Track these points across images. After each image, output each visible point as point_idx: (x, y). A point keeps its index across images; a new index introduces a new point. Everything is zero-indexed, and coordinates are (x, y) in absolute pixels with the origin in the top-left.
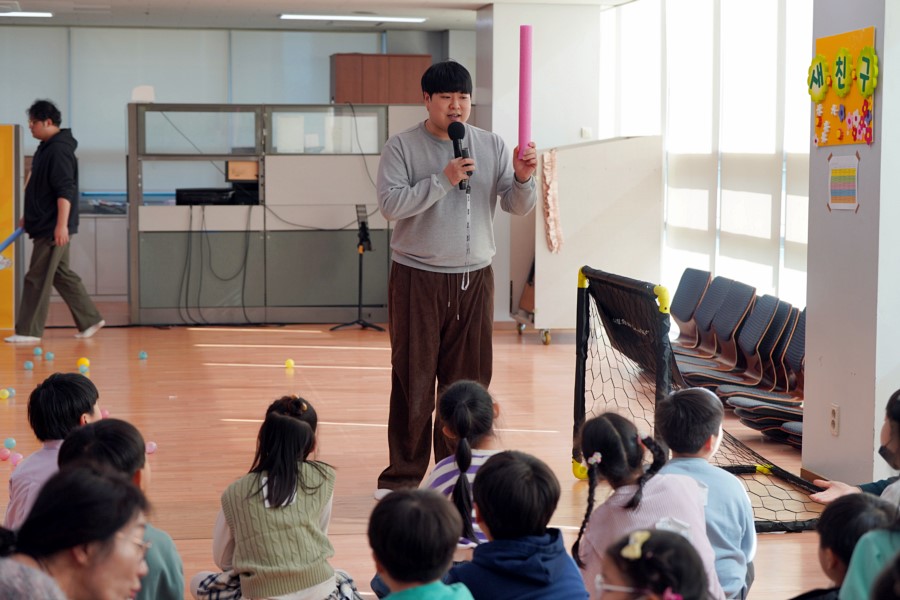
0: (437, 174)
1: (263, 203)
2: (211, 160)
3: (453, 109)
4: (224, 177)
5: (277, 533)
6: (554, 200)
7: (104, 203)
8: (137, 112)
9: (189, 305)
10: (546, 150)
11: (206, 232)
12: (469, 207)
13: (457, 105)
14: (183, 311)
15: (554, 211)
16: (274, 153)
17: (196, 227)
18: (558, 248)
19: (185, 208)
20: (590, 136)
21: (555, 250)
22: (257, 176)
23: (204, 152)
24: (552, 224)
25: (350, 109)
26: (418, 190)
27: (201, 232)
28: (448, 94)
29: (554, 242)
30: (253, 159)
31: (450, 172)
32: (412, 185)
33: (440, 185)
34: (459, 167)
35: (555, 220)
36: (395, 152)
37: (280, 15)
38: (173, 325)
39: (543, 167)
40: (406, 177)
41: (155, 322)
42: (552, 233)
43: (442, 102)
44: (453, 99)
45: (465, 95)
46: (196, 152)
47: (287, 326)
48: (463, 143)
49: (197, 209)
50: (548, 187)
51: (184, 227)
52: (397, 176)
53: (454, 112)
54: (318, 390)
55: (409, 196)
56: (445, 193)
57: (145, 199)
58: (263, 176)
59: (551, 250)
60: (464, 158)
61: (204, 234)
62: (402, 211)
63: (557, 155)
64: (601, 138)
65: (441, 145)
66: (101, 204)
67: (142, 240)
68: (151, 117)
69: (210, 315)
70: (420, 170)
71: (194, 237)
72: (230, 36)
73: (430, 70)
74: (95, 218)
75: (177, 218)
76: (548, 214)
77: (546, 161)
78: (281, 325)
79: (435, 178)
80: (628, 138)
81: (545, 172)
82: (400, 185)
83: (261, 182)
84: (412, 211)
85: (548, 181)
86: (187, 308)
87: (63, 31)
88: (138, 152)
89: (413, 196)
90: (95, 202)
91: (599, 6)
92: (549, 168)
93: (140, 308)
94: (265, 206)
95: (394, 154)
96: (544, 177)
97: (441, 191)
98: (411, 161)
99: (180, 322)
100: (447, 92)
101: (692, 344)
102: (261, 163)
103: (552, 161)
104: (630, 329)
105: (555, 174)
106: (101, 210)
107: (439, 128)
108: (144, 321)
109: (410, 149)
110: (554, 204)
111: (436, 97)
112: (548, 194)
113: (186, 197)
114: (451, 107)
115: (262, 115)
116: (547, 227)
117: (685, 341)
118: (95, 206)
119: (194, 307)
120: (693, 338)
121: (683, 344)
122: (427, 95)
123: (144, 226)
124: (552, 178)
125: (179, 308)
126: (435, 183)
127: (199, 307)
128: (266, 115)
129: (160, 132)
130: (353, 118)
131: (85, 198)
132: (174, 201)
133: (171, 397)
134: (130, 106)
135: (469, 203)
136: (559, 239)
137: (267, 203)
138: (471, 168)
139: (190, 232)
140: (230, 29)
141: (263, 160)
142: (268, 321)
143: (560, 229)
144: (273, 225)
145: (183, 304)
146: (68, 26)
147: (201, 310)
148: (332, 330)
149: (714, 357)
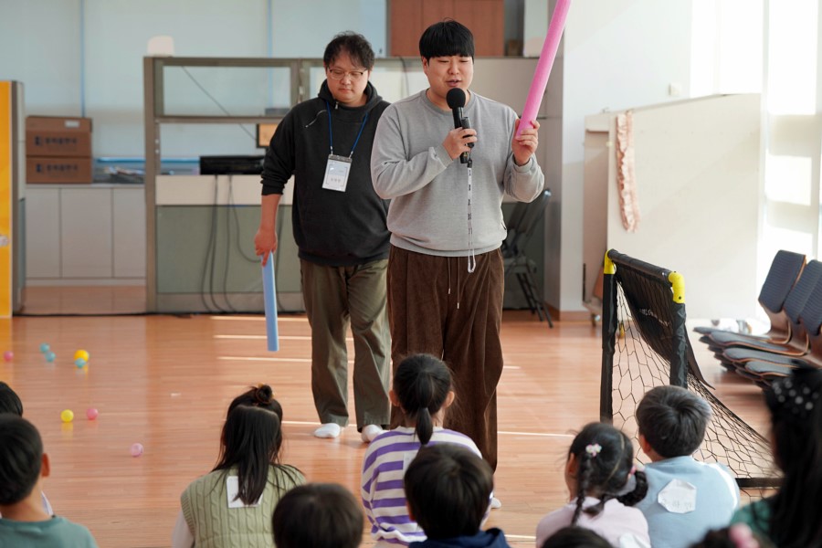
0: (435, 147)
2: (240, 123)
3: (452, 74)
4: (253, 143)
5: (237, 535)
6: (630, 170)
7: (123, 171)
8: (154, 67)
9: (215, 289)
10: (620, 112)
11: (234, 206)
12: (470, 183)
13: (456, 70)
14: (207, 298)
15: (630, 182)
17: (221, 201)
18: (635, 226)
19: (210, 178)
20: (680, 93)
21: (631, 228)
23: (232, 114)
24: (627, 198)
25: (400, 64)
26: (414, 165)
27: (228, 206)
28: (445, 58)
29: (629, 218)
31: (450, 144)
32: (408, 159)
33: (438, 159)
34: (459, 138)
35: (631, 193)
36: (391, 123)
38: (195, 313)
39: (617, 132)
40: (402, 151)
41: (175, 310)
42: (627, 209)
43: (441, 67)
44: (452, 64)
45: (464, 58)
46: (223, 114)
48: (465, 112)
49: (223, 179)
50: (623, 155)
51: (207, 200)
52: (392, 150)
53: (453, 78)
55: (405, 170)
56: (444, 167)
57: (163, 166)
59: (626, 229)
60: (464, 128)
61: (231, 209)
62: (397, 188)
63: (634, 118)
64: (692, 96)
65: (442, 116)
66: (119, 173)
67: (160, 215)
68: (169, 72)
69: (238, 302)
70: (417, 144)
71: (220, 212)
73: (428, 31)
74: (112, 188)
75: (200, 190)
76: (622, 186)
77: (620, 124)
79: (432, 151)
80: (724, 95)
81: (620, 138)
82: (394, 159)
84: (407, 188)
85: (622, 148)
86: (211, 293)
88: (155, 112)
89: (409, 171)
90: (112, 170)
92: (624, 132)
93: (157, 293)
95: (390, 126)
96: (618, 143)
97: (439, 166)
98: (408, 134)
99: (203, 309)
100: (444, 55)
101: (784, 340)
103: (627, 124)
104: (655, 321)
105: (631, 140)
106: (118, 179)
107: (438, 95)
108: (162, 308)
109: (407, 120)
110: (630, 175)
111: (433, 61)
112: (622, 163)
113: (212, 166)
114: (450, 72)
115: (298, 71)
116: (621, 201)
117: (776, 335)
118: (112, 175)
119: (220, 293)
120: (785, 332)
121: (774, 339)
122: (425, 60)
123: (162, 199)
124: (628, 144)
125: (202, 293)
126: (433, 157)
127: (225, 293)
128: (302, 70)
129: (180, 90)
130: (404, 74)
131: (100, 166)
132: (197, 168)
133: (173, 395)
134: (145, 58)
135: (470, 178)
136: (635, 215)
138: (472, 139)
139: (215, 206)
143: (637, 203)
145: (206, 289)
147: (228, 296)
149: (805, 354)
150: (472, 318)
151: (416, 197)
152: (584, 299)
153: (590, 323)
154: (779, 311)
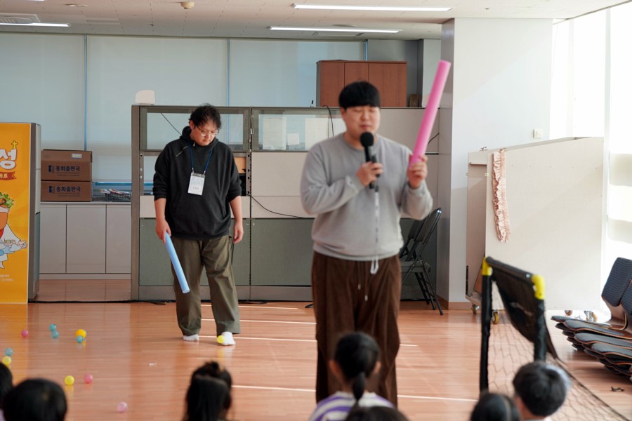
0: (351, 176)
1: (250, 194)
6: (502, 194)
7: (114, 192)
8: (139, 112)
10: (495, 150)
12: (377, 204)
13: (367, 117)
15: (503, 204)
16: (261, 150)
18: (506, 237)
20: (542, 136)
21: (504, 239)
22: (245, 170)
24: (500, 216)
26: (334, 190)
28: (359, 108)
29: (502, 232)
30: (241, 155)
31: (362, 175)
32: (329, 184)
33: (353, 185)
34: (369, 170)
35: (503, 212)
36: (316, 157)
37: (269, 27)
38: (168, 301)
39: (493, 165)
40: (325, 178)
41: (152, 298)
42: (501, 224)
44: (364, 112)
45: (373, 109)
47: (268, 304)
48: (374, 151)
50: (497, 183)
52: (317, 177)
53: (365, 123)
54: (280, 360)
55: (327, 194)
56: (357, 192)
58: (250, 170)
59: (500, 239)
60: (374, 163)
62: (321, 207)
63: (506, 155)
64: (551, 139)
65: (355, 153)
66: (112, 193)
67: (142, 226)
68: (151, 117)
70: (336, 173)
72: (229, 43)
74: (106, 205)
76: (497, 207)
77: (495, 160)
78: (264, 302)
79: (349, 180)
80: (576, 138)
81: (495, 170)
82: (319, 185)
83: (247, 176)
84: (329, 207)
85: (497, 178)
87: (81, 38)
88: (141, 147)
89: (330, 194)
90: (106, 191)
91: (552, 19)
92: (498, 166)
93: (139, 285)
94: (251, 197)
95: (315, 159)
96: (494, 174)
97: (353, 191)
98: (329, 164)
101: (622, 327)
102: (248, 159)
103: (501, 160)
104: (522, 312)
105: (504, 172)
106: (111, 198)
107: (353, 137)
108: (142, 298)
109: (329, 155)
110: (503, 199)
111: (350, 111)
112: (497, 189)
115: (249, 116)
116: (496, 219)
117: (615, 323)
118: (106, 194)
120: (622, 321)
121: (613, 326)
122: (343, 109)
123: (144, 213)
124: (501, 175)
126: (349, 183)
128: (253, 116)
129: (159, 131)
130: (330, 120)
131: (97, 187)
133: (150, 364)
134: (133, 106)
135: (377, 199)
136: (507, 229)
137: (253, 194)
138: (380, 171)
140: (228, 38)
141: (250, 156)
142: (252, 299)
143: (508, 220)
144: (258, 213)
146: (85, 35)
148: (307, 307)
150: (376, 307)
151: (334, 215)
152: (467, 293)
153: (472, 312)
154: (618, 305)
